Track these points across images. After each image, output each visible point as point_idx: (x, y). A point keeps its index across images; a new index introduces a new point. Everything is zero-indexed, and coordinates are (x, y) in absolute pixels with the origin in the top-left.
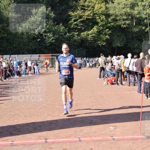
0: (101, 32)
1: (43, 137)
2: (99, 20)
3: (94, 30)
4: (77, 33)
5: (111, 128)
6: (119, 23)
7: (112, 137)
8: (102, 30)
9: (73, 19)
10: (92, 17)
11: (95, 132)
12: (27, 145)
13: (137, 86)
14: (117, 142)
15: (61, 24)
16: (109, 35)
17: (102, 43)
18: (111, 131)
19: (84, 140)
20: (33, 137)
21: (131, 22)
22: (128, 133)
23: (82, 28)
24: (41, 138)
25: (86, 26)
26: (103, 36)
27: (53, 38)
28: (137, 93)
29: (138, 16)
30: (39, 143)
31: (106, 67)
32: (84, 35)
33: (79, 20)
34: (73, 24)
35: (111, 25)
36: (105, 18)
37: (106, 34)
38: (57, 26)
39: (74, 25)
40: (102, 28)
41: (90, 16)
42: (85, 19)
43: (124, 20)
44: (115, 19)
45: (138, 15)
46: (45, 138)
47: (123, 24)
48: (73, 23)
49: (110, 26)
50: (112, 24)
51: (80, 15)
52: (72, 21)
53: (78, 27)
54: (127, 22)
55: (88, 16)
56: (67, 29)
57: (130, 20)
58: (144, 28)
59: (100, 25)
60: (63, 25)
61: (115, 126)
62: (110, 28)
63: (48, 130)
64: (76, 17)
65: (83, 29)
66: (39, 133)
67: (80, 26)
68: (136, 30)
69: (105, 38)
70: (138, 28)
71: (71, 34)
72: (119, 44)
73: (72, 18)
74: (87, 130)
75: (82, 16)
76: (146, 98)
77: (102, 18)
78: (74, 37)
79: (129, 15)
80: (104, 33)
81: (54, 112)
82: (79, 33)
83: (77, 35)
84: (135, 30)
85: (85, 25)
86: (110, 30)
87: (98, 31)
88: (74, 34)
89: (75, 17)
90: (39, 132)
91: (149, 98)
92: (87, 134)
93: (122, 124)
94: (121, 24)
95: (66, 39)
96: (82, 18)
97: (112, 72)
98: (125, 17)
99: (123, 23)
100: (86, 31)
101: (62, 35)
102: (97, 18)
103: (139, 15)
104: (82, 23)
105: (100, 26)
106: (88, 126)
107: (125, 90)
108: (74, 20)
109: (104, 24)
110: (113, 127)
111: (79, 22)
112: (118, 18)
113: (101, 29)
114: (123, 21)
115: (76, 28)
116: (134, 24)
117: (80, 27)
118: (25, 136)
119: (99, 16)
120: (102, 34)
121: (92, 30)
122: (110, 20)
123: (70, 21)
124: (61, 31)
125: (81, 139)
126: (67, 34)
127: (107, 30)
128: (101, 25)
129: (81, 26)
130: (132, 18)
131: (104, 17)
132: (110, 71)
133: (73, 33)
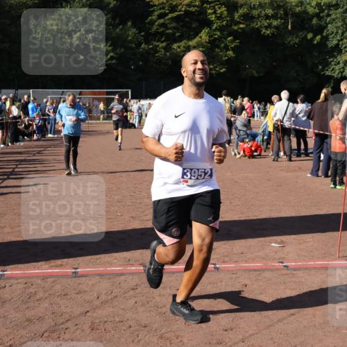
0: (217, 42)
1: (136, 261)
2: (213, 17)
3: (201, 37)
4: (164, 44)
5: (273, 244)
6: (257, 24)
7: (282, 263)
8: (219, 39)
9: (156, 13)
10: (198, 9)
11: (242, 253)
12: (108, 277)
13: (312, 162)
14: (295, 272)
15: (129, 24)
16: (233, 49)
17: (217, 69)
18: (276, 252)
19: (225, 267)
20: (116, 261)
21: (283, 23)
22: (313, 257)
23: (174, 34)
24: (131, 262)
25: (184, 29)
26: (221, 51)
27: (112, 54)
28: (309, 175)
29: (298, 9)
30: (132, 273)
31: (235, 120)
32: (178, 50)
33: (170, 16)
34: (156, 24)
35: (239, 28)
36: (225, 13)
37: (227, 48)
38: (121, 27)
39: (158, 25)
40: (219, 33)
41: (194, 6)
42: (182, 13)
43: (267, 17)
44: (248, 14)
45: (298, 7)
46: (140, 262)
47: (266, 28)
48: (156, 21)
49: (237, 31)
50: (241, 26)
51: (172, 4)
52: (154, 17)
53: (167, 31)
54: (275, 23)
55: (189, 5)
56: (143, 34)
57: (281, 18)
58: (310, 36)
59: (214, 27)
60: (134, 25)
61: (282, 242)
62: (236, 35)
63: (143, 248)
64: (164, 8)
65: (177, 34)
66: (125, 253)
67: (170, 29)
68: (294, 40)
69: (225, 57)
70: (297, 36)
71: (151, 47)
72: (254, 72)
73: (154, 11)
74: (225, 248)
75: (176, 6)
76: (332, 186)
77: (219, 12)
78: (157, 52)
79: (279, 7)
80: (223, 45)
81: (143, 212)
82: (168, 45)
83: (165, 48)
84: (290, 41)
85: (181, 26)
86: (235, 38)
87: (209, 40)
88: (158, 46)
89: (160, 9)
90: (124, 251)
91: (338, 187)
92: (226, 256)
93: (294, 239)
94: (261, 27)
95: (139, 56)
96: (176, 11)
97: (248, 132)
98: (270, 12)
99: (266, 24)
100: (185, 39)
101: (132, 49)
102: (210, 11)
103: (300, 8)
104: (177, 22)
105: (215, 30)
106: (223, 240)
107: (282, 170)
108: (158, 15)
109: (223, 26)
110: (276, 243)
111: (170, 19)
112: (255, 13)
113: (216, 36)
114: (266, 20)
115: (162, 34)
116: (290, 27)
117: (171, 31)
118: (97, 259)
119: (214, 7)
120: (218, 47)
121: (197, 39)
122: (236, 16)
123: (150, 18)
124: (130, 38)
125: (217, 266)
126: (143, 46)
127: (229, 39)
128: (216, 28)
129: (174, 28)
130: (286, 14)
131: (224, 9)
132: (245, 129)
133: (155, 43)
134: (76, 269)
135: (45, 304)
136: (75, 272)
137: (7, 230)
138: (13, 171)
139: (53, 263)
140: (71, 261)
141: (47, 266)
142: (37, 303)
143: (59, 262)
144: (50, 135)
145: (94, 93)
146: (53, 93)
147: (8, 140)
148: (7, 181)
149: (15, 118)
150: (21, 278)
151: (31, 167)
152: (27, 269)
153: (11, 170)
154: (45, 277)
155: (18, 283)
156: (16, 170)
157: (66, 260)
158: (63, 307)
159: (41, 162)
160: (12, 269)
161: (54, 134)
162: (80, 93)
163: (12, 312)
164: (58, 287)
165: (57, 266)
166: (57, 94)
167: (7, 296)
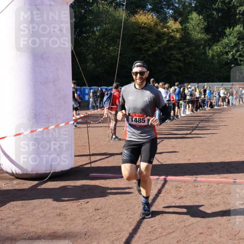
134: (235, 180)
135: (219, 197)
136: (235, 182)
137: (196, 156)
138: (197, 126)
139: (222, 175)
140: (232, 175)
141: (219, 177)
142: (215, 196)
143: (225, 175)
144: (216, 107)
145: (240, 85)
146: (218, 85)
147: (194, 110)
148: (194, 131)
149: (197, 98)
150: (206, 182)
151: (206, 124)
152: (209, 178)
153: (196, 125)
154: (218, 183)
155: (204, 185)
156: (199, 125)
157: (229, 175)
158: (229, 200)
159: (212, 121)
160: (200, 178)
161: (218, 106)
162: (232, 85)
163: (203, 200)
164: (226, 189)
165: (224, 178)
166: (219, 85)
167: (199, 191)
